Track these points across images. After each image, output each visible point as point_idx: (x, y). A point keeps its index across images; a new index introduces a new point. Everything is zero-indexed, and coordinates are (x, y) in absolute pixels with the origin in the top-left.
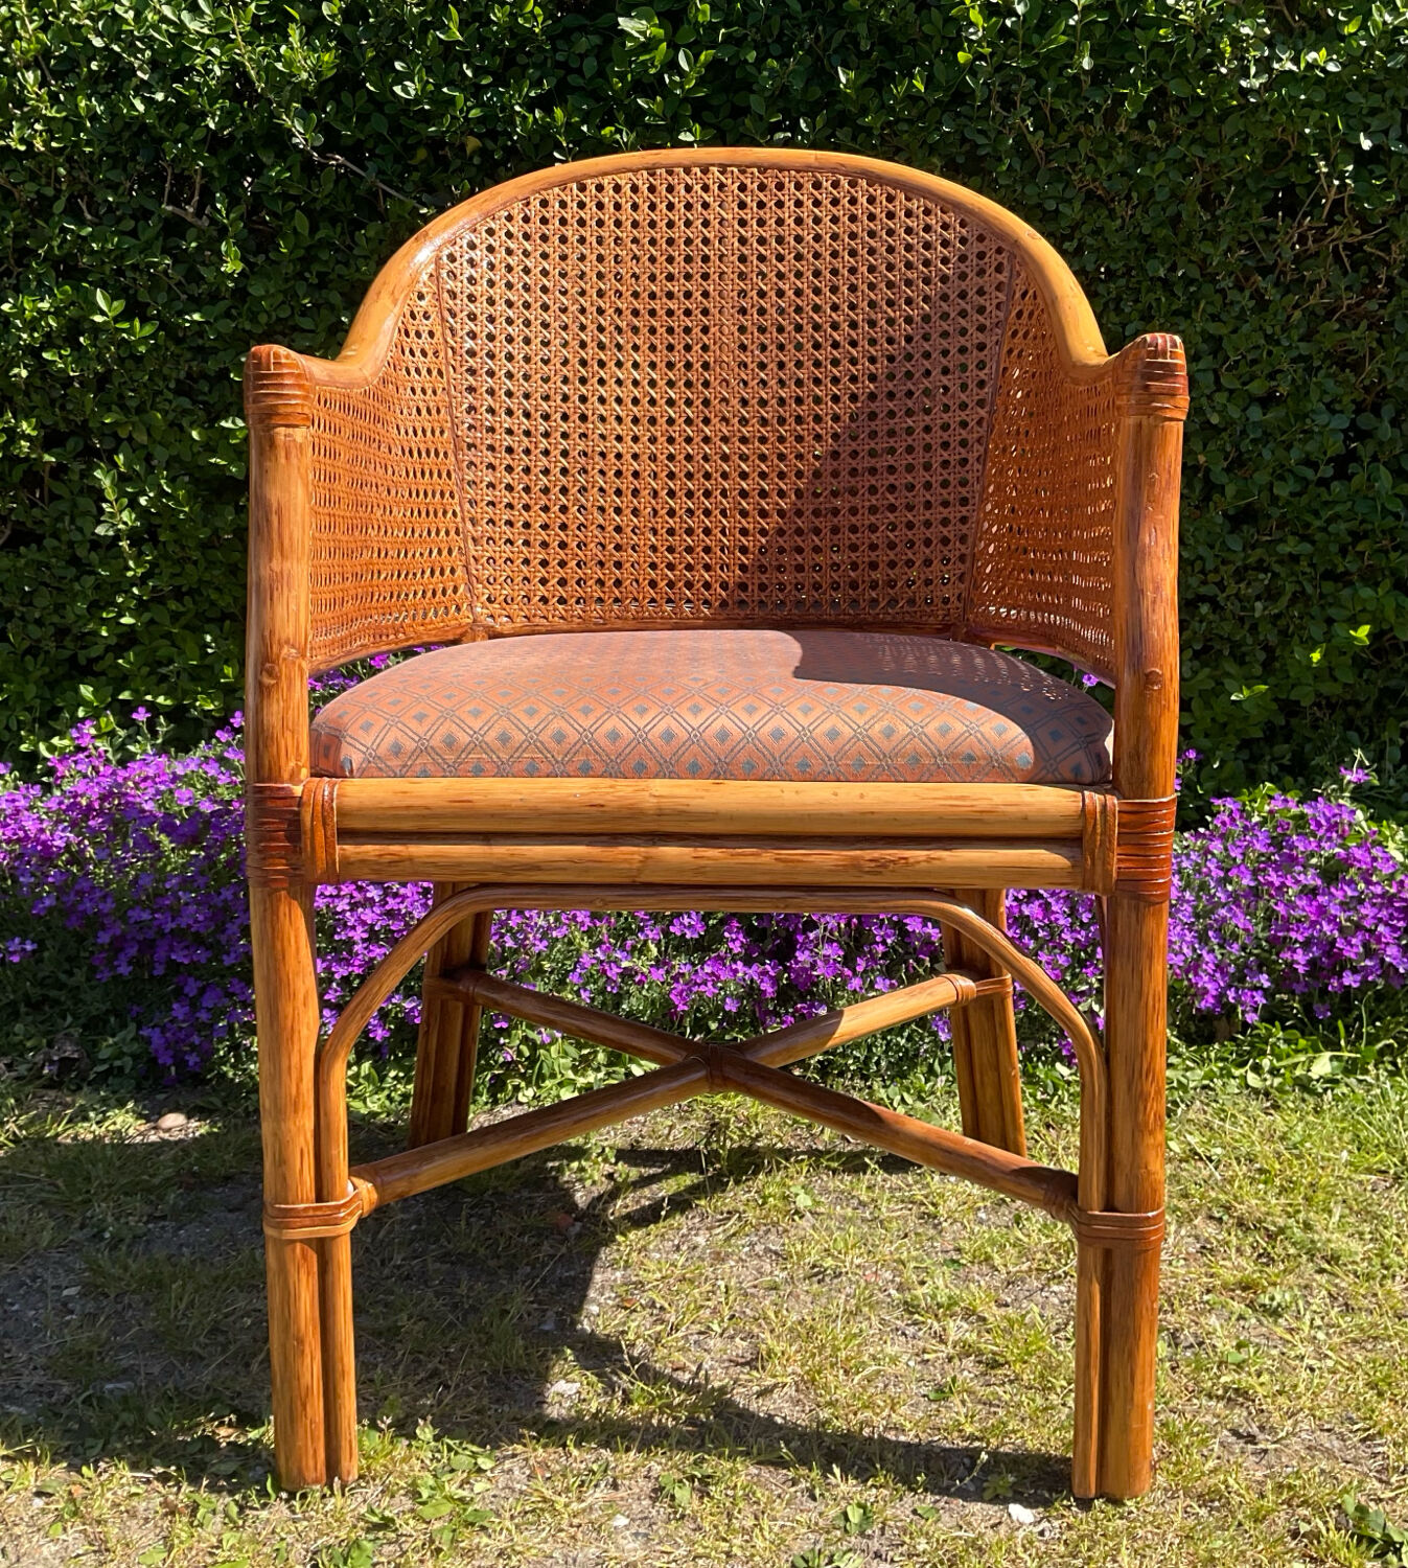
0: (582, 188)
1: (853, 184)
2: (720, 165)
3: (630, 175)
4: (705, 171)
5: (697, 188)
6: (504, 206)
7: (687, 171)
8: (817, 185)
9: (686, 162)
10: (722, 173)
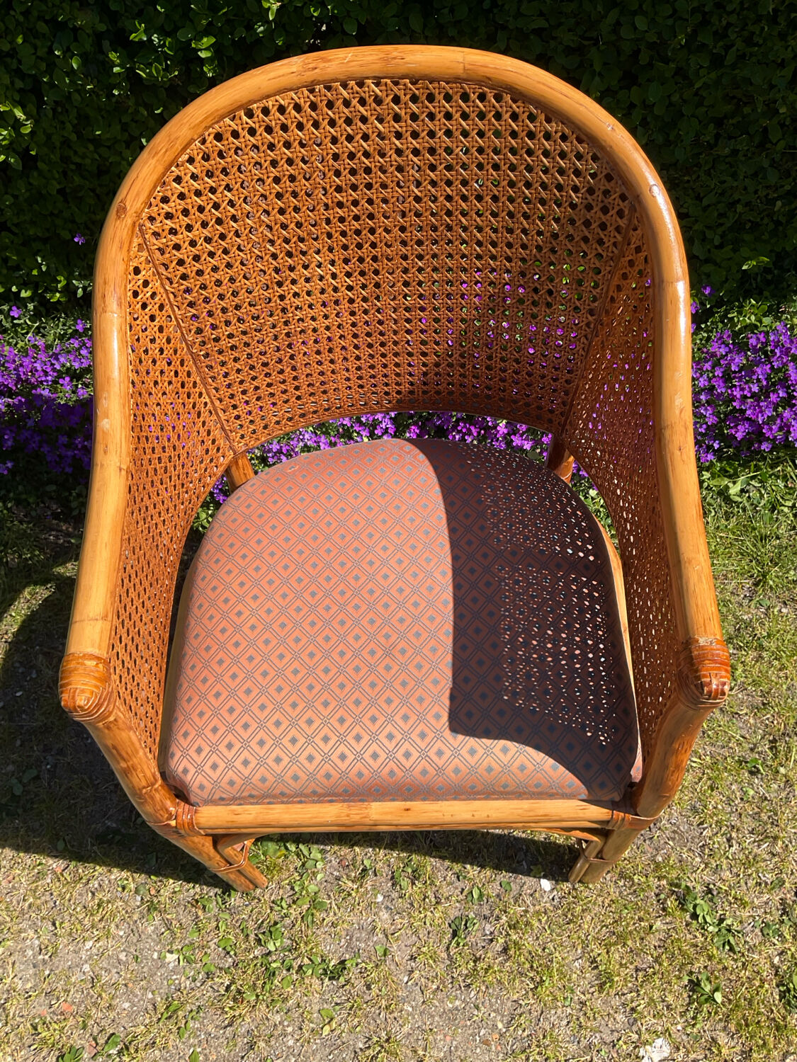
0: (250, 114)
1: (498, 98)
2: (374, 78)
3: (292, 94)
4: (361, 84)
5: (355, 102)
6: (184, 149)
7: (345, 86)
8: (465, 97)
9: (342, 77)
10: (377, 85)
